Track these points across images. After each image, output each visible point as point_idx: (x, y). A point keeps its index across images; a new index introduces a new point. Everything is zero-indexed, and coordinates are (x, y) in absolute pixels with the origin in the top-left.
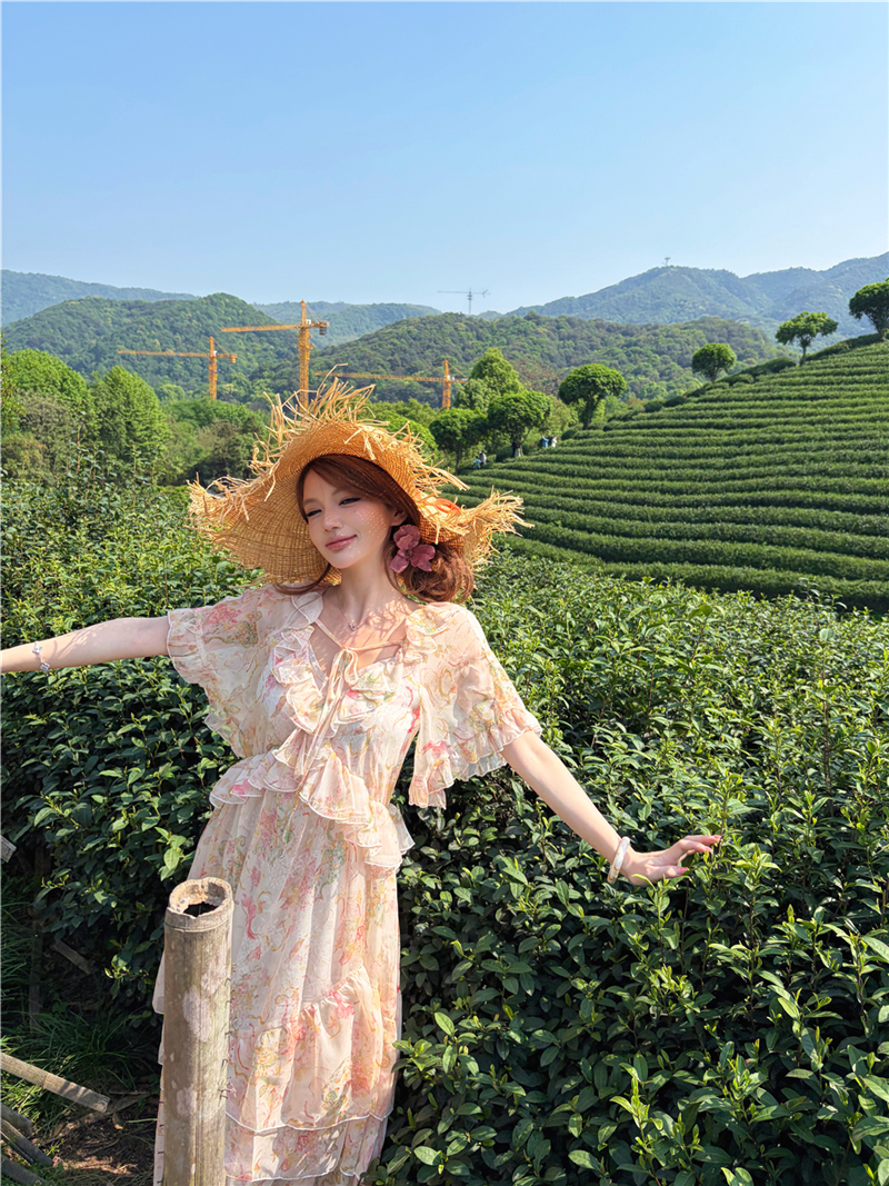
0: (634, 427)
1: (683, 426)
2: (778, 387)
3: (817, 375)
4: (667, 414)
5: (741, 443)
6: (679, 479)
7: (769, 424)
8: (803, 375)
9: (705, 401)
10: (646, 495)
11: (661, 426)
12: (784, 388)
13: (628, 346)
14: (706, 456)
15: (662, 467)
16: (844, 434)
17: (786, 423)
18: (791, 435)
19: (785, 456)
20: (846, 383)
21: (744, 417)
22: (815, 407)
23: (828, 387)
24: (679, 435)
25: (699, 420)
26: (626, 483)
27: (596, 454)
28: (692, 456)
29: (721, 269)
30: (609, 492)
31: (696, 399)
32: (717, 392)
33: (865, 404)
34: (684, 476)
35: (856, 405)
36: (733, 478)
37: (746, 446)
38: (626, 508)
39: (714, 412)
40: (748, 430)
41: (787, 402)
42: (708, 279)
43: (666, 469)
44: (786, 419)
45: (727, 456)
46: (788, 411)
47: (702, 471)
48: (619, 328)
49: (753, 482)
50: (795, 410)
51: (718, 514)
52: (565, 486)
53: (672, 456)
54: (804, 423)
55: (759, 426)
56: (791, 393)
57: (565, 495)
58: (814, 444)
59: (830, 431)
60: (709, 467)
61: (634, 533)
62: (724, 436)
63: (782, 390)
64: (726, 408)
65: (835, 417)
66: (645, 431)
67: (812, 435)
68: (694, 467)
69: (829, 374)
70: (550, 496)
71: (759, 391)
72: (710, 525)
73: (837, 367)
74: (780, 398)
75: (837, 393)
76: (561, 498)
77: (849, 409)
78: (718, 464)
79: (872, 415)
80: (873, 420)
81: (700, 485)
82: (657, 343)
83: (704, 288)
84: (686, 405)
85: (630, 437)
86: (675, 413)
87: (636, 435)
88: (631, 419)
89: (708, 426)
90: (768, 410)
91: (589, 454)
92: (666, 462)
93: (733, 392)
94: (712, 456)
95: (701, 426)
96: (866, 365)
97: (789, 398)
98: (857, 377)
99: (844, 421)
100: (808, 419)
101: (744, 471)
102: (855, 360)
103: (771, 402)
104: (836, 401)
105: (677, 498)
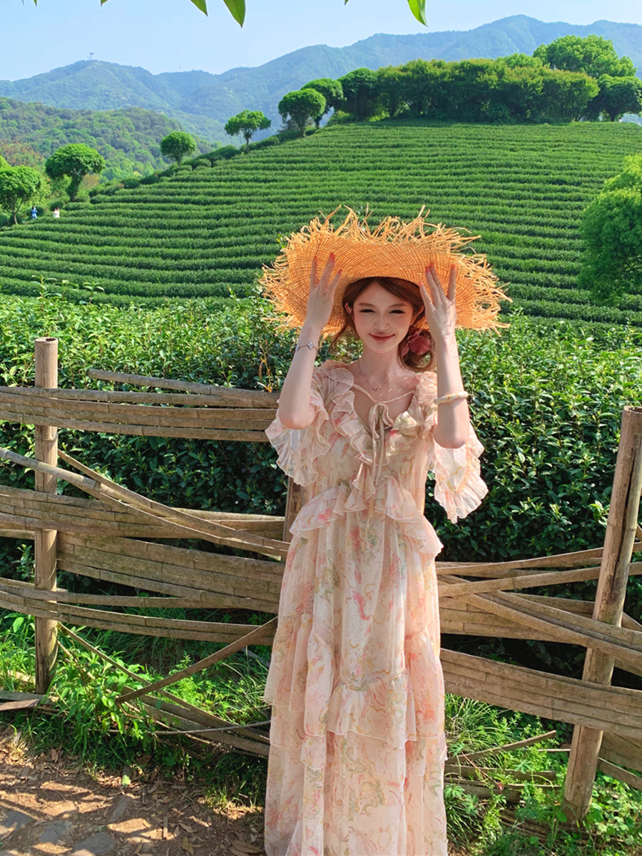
0: (120, 201)
1: (165, 201)
2: (235, 170)
3: (264, 162)
4: (148, 190)
5: (218, 217)
6: (175, 246)
7: (236, 202)
8: (252, 162)
9: (177, 180)
10: (150, 260)
11: (145, 201)
12: (240, 172)
13: (67, 127)
14: (193, 227)
15: (157, 236)
16: (297, 210)
17: (250, 201)
18: (257, 211)
19: (257, 227)
20: (287, 169)
21: (214, 195)
22: (269, 188)
23: (274, 172)
24: (163, 209)
25: (177, 197)
26: (129, 249)
27: (92, 224)
28: (179, 227)
29: (137, 66)
30: (116, 257)
31: (169, 179)
32: (185, 174)
33: (306, 187)
34: (178, 243)
35: (298, 187)
36: (219, 245)
37: (223, 219)
38: (135, 271)
39: (188, 190)
40: (221, 206)
41: (245, 184)
42: (128, 74)
43: (161, 237)
44: (249, 198)
45: (210, 227)
46: (248, 190)
47: (192, 239)
48: (57, 112)
49: (237, 248)
50: (254, 190)
51: (215, 275)
52: (70, 251)
53: (162, 227)
54: (264, 201)
55: (228, 203)
56: (247, 177)
57: (74, 261)
58: (278, 219)
59: (285, 207)
60: (196, 236)
61: (148, 292)
62: (202, 210)
63: (238, 174)
64: (197, 187)
65: (286, 196)
66: (132, 204)
67: (273, 210)
68: (185, 236)
69: (272, 162)
70: (60, 262)
71: (220, 174)
72: (212, 285)
73: (277, 156)
74: (239, 180)
75: (283, 177)
76: (71, 264)
77: (294, 190)
78: (204, 234)
79: (314, 195)
80: (316, 199)
81: (194, 251)
82: (92, 127)
83: (124, 81)
84: (162, 184)
85: (120, 210)
86: (154, 190)
87: (124, 208)
88: (114, 194)
89: (186, 202)
90: (232, 190)
91: (86, 224)
92: (158, 231)
93: (198, 173)
94: (198, 227)
95: (181, 202)
96: (298, 156)
97: (246, 180)
98: (294, 165)
99: (295, 200)
100: (266, 197)
101: (227, 240)
102: (288, 151)
103: (233, 183)
104: (284, 184)
105: (176, 263)
